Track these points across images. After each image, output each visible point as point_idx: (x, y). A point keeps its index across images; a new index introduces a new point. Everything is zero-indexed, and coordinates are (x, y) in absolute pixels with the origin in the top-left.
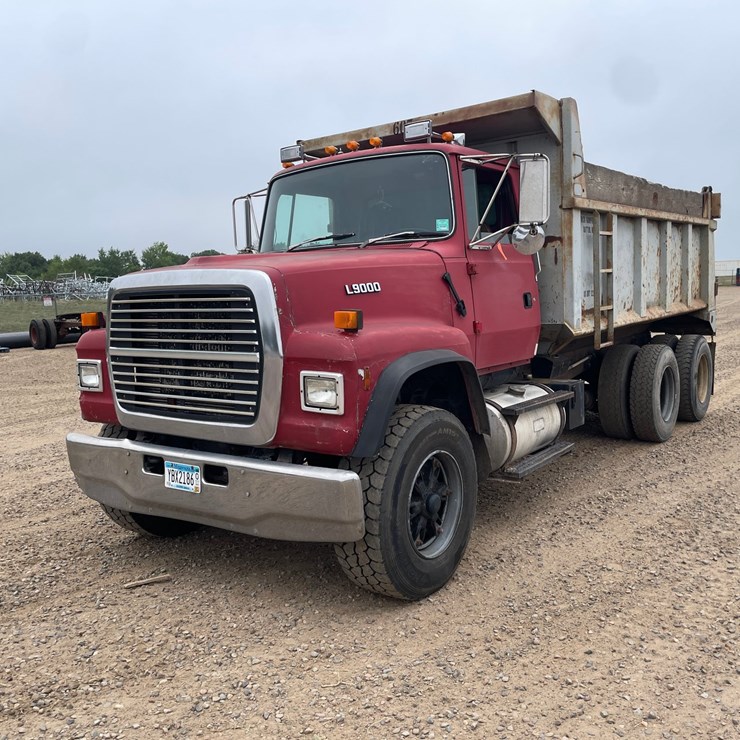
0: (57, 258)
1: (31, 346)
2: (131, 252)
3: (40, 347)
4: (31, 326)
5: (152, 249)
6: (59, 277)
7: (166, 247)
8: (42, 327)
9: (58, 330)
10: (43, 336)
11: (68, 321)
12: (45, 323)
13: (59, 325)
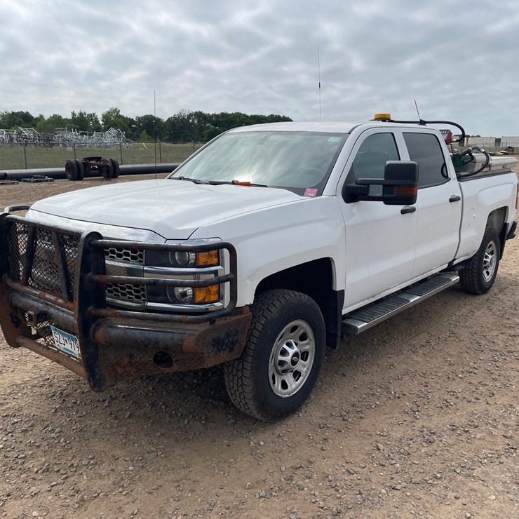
0: (41, 117)
1: (66, 178)
2: (94, 114)
3: (73, 179)
4: (67, 165)
5: (108, 113)
6: (56, 131)
7: (119, 111)
8: (75, 166)
9: (85, 167)
10: (76, 172)
11: (91, 162)
12: (77, 163)
13: (85, 165)
